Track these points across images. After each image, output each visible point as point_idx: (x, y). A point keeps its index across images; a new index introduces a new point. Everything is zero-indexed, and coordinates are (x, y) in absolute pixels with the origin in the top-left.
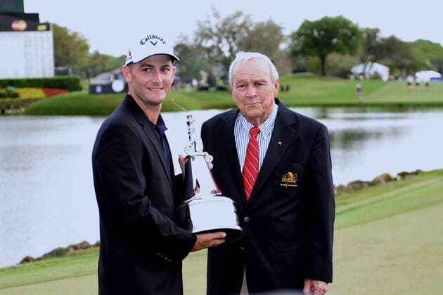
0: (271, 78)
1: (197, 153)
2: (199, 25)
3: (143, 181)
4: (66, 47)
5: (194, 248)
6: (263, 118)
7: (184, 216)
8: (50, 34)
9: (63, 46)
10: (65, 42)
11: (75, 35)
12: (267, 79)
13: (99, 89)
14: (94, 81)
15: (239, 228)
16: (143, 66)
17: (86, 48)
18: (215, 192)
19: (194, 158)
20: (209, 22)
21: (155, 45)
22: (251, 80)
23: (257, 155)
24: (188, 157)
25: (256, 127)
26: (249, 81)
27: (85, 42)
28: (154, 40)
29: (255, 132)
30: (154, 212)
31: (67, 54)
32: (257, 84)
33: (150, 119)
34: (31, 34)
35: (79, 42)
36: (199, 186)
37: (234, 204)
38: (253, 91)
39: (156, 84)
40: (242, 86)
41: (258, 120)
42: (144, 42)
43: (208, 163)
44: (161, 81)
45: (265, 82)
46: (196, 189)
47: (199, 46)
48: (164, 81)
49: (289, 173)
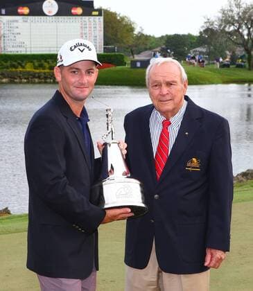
0: (181, 79)
1: (114, 141)
2: (223, 13)
3: (63, 164)
4: (115, 28)
5: (104, 221)
6: (174, 112)
7: (98, 193)
8: (102, 18)
9: (113, 28)
10: (114, 25)
11: (123, 19)
12: (178, 80)
13: (139, 65)
14: (137, 57)
15: (143, 205)
16: (71, 68)
17: (132, 30)
18: (126, 174)
19: (110, 145)
20: (232, 11)
21: (82, 51)
22: (164, 81)
23: (167, 144)
24: (105, 144)
25: (168, 119)
26: (162, 81)
27: (131, 25)
28: (82, 48)
29: (166, 124)
30: (71, 190)
31: (116, 35)
32: (169, 84)
33: (75, 112)
34: (86, 18)
35: (126, 25)
36: (113, 169)
37: (140, 185)
38: (165, 90)
39: (82, 84)
40: (156, 86)
41: (170, 114)
42: (73, 48)
43: (121, 150)
44: (86, 82)
45: (176, 82)
46: (110, 171)
47: (223, 31)
48: (88, 82)
49: (194, 159)
